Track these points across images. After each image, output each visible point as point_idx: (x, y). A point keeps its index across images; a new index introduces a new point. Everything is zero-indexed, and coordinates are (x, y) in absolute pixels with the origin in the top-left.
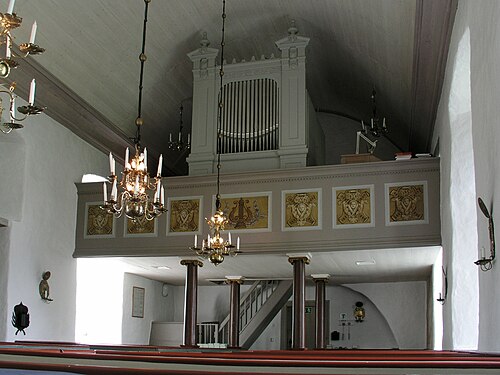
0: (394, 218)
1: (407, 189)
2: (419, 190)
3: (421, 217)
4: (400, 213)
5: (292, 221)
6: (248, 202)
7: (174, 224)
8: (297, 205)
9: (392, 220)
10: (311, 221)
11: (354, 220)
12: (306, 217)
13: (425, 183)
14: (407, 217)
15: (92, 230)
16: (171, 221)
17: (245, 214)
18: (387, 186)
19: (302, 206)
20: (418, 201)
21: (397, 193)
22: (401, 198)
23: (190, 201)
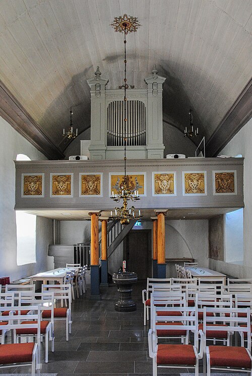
0: (217, 191)
1: (225, 174)
2: (232, 175)
3: (233, 191)
4: (221, 188)
5: (159, 191)
6: (131, 178)
7: (84, 189)
8: (162, 181)
9: (217, 192)
10: (170, 191)
11: (195, 191)
12: (167, 188)
13: (235, 172)
14: (225, 191)
15: (27, 192)
16: (82, 188)
17: (130, 185)
18: (214, 172)
19: (165, 182)
20: (231, 182)
21: (219, 177)
22: (222, 180)
23: (94, 176)
